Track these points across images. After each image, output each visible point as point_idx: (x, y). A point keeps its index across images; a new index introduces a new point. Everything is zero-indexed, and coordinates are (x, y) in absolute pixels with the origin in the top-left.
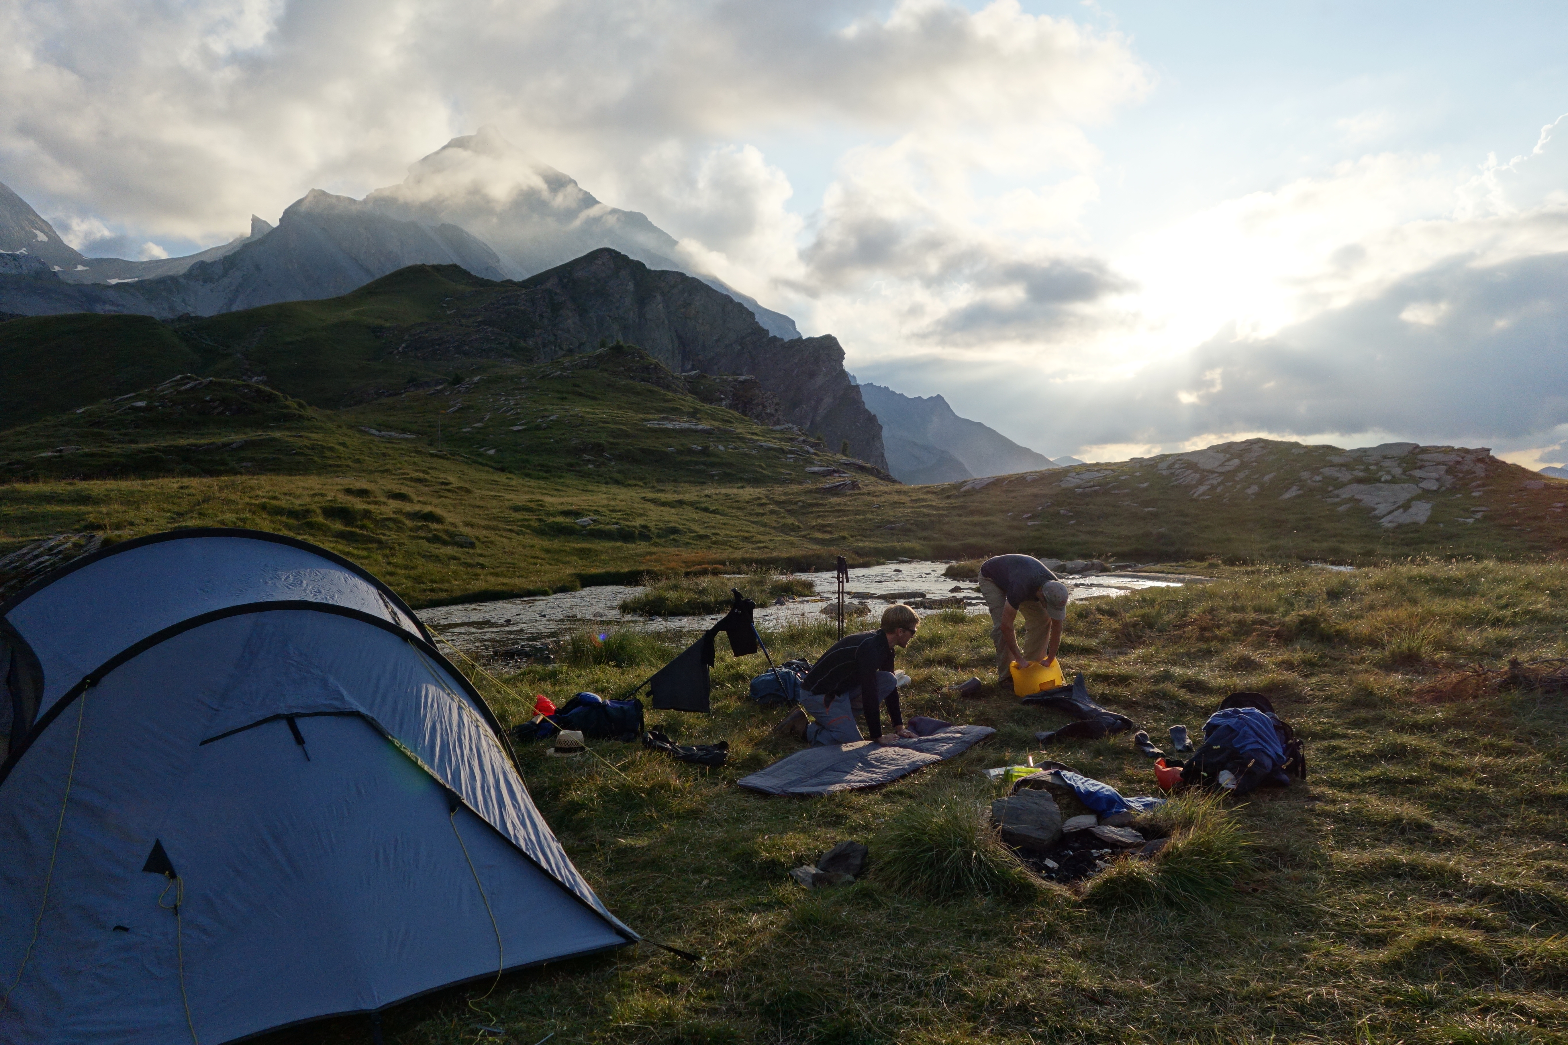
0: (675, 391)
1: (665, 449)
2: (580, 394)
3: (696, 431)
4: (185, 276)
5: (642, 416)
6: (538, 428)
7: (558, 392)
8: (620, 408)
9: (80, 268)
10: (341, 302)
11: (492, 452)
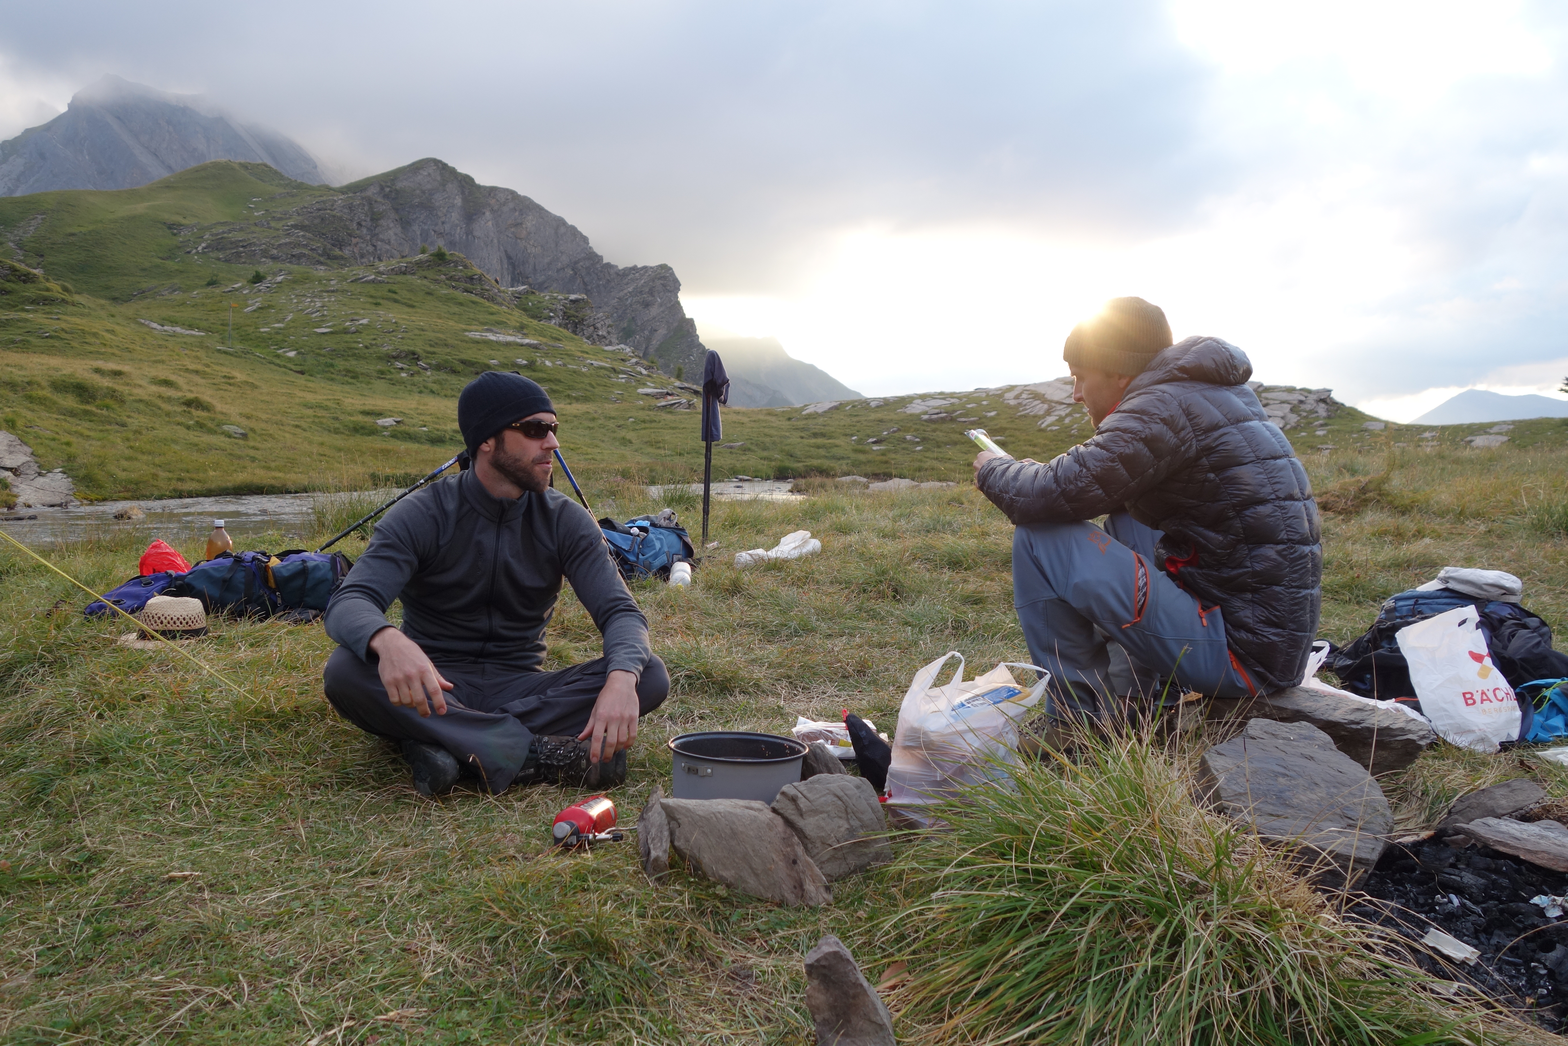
0: (501, 304)
1: (486, 361)
2: (396, 301)
3: (522, 345)
5: (464, 327)
6: (346, 331)
7: (372, 297)
8: (440, 316)
11: (292, 354)
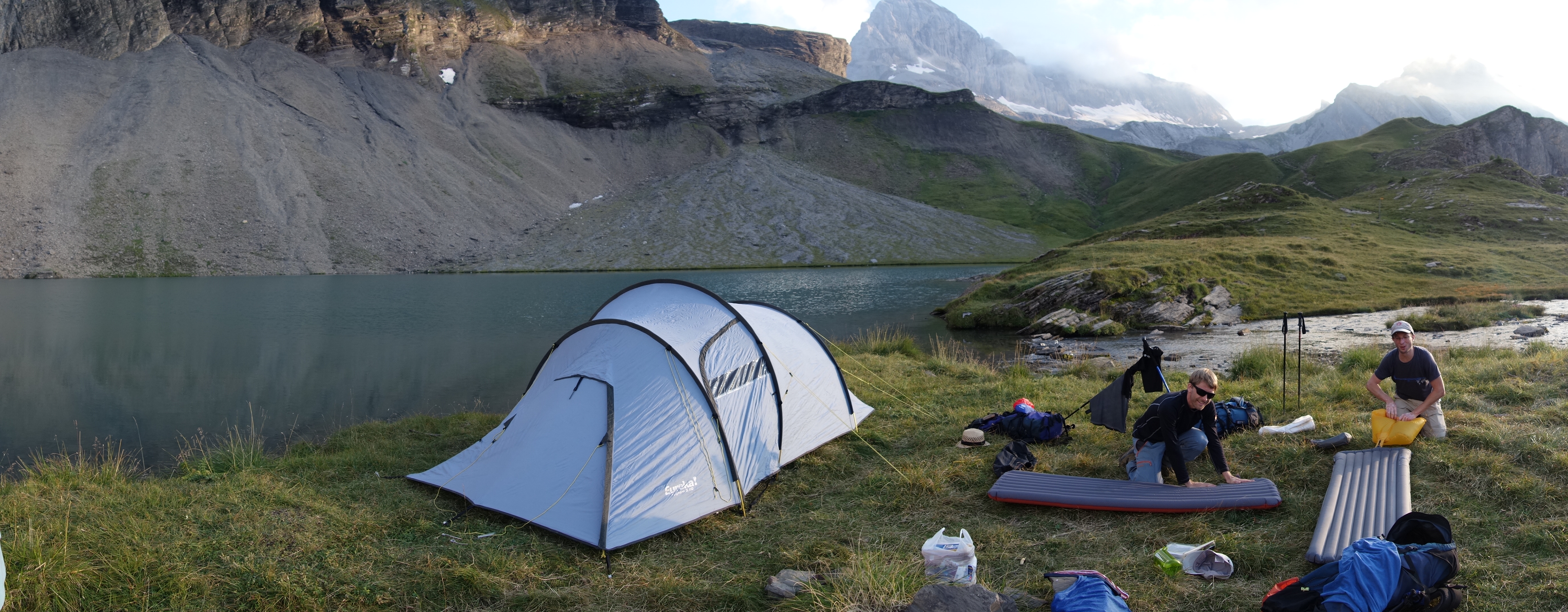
0: (1531, 185)
1: (1515, 220)
2: (1473, 188)
3: (1537, 209)
4: (1288, 132)
5: (1507, 200)
6: (1441, 207)
7: (1459, 186)
8: (1495, 195)
9: (1241, 131)
10: (1357, 140)
11: (1412, 222)
